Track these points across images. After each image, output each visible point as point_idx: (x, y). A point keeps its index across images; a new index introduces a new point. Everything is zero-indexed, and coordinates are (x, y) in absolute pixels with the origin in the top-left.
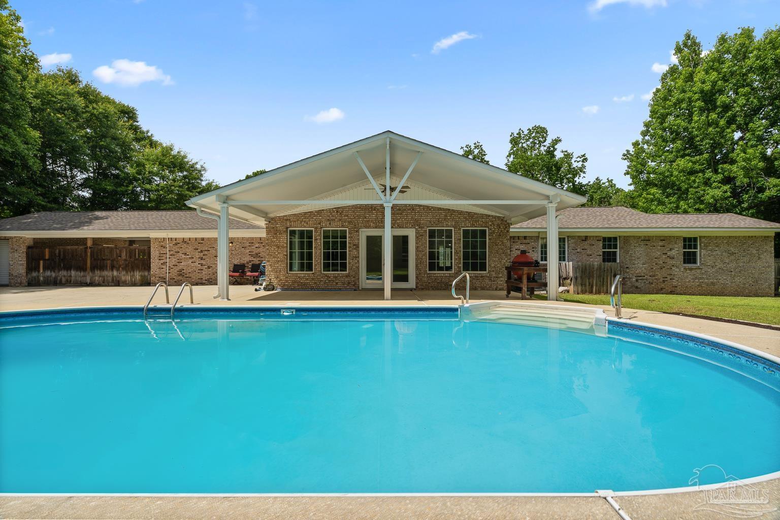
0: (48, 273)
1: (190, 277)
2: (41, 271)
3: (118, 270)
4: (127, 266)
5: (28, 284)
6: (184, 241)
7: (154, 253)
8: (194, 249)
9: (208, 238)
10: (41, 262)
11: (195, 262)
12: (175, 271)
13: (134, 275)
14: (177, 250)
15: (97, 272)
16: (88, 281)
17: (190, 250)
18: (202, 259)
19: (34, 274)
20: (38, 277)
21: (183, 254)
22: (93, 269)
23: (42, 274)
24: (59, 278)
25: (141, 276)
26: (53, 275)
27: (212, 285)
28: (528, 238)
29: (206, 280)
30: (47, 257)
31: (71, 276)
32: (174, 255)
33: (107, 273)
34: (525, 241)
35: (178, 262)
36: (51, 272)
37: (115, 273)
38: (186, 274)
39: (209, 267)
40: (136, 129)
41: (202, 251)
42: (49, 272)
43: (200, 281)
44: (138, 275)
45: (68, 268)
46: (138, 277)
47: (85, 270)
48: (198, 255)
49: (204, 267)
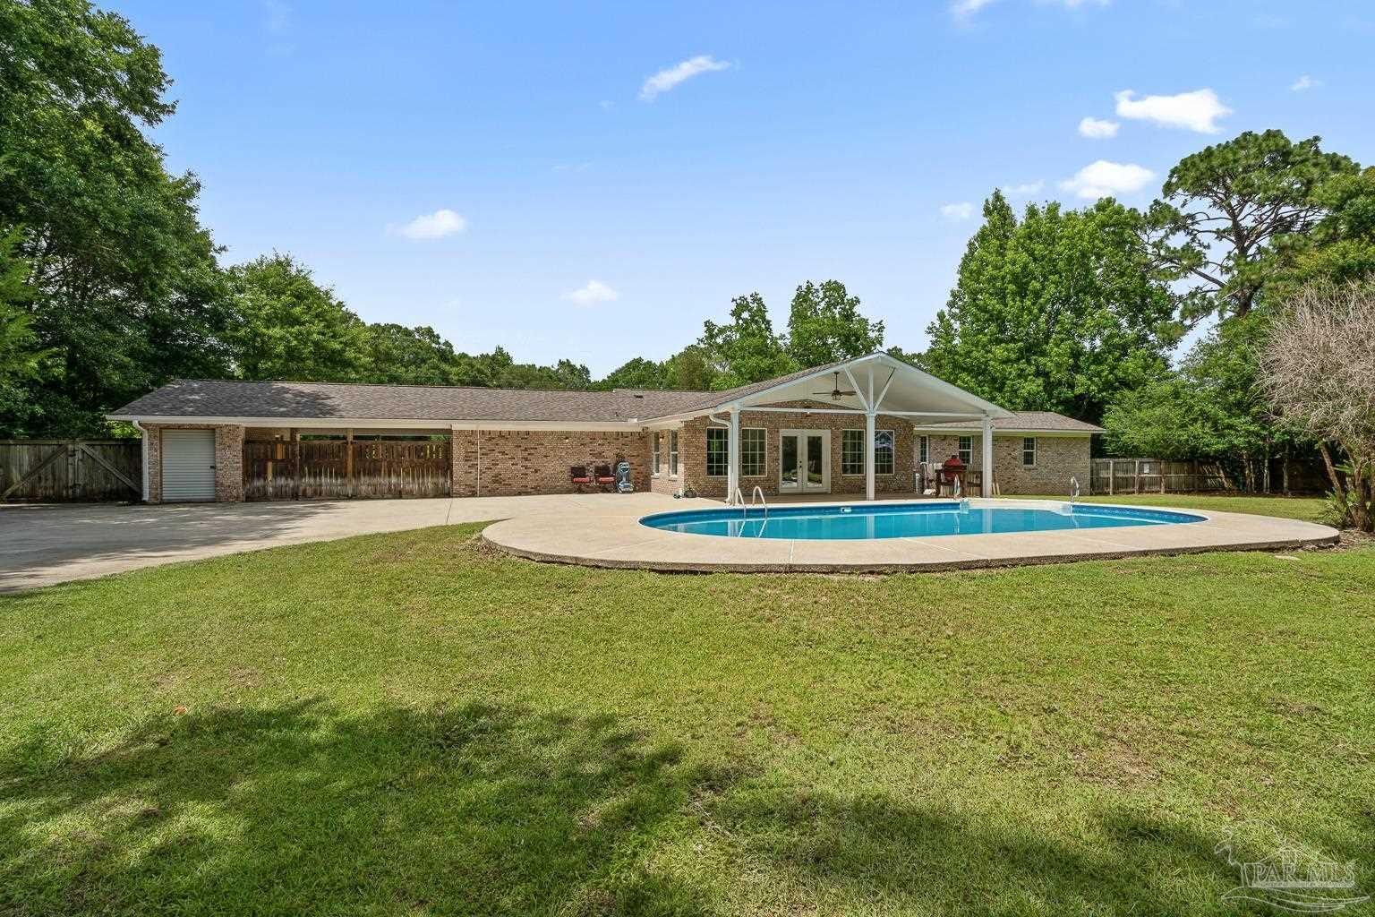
0: (282, 481)
1: (511, 485)
2: (270, 478)
3: (398, 475)
5: (247, 498)
6: (501, 435)
7: (458, 452)
8: (516, 447)
9: (536, 432)
10: (270, 465)
11: (517, 464)
12: (489, 476)
13: (423, 482)
14: (492, 447)
15: (365, 479)
16: (350, 492)
17: (509, 447)
18: (526, 459)
19: (258, 483)
20: (264, 487)
21: (499, 452)
22: (356, 474)
23: (271, 483)
24: (301, 488)
25: (436, 482)
26: (291, 483)
29: (532, 488)
31: (321, 485)
32: (486, 454)
33: (382, 481)
35: (493, 464)
36: (287, 479)
37: (394, 480)
38: (505, 481)
39: (536, 471)
41: (526, 450)
42: (283, 479)
43: (524, 489)
44: (429, 482)
45: (316, 473)
46: (430, 486)
47: (344, 476)
48: (520, 454)
49: (529, 472)
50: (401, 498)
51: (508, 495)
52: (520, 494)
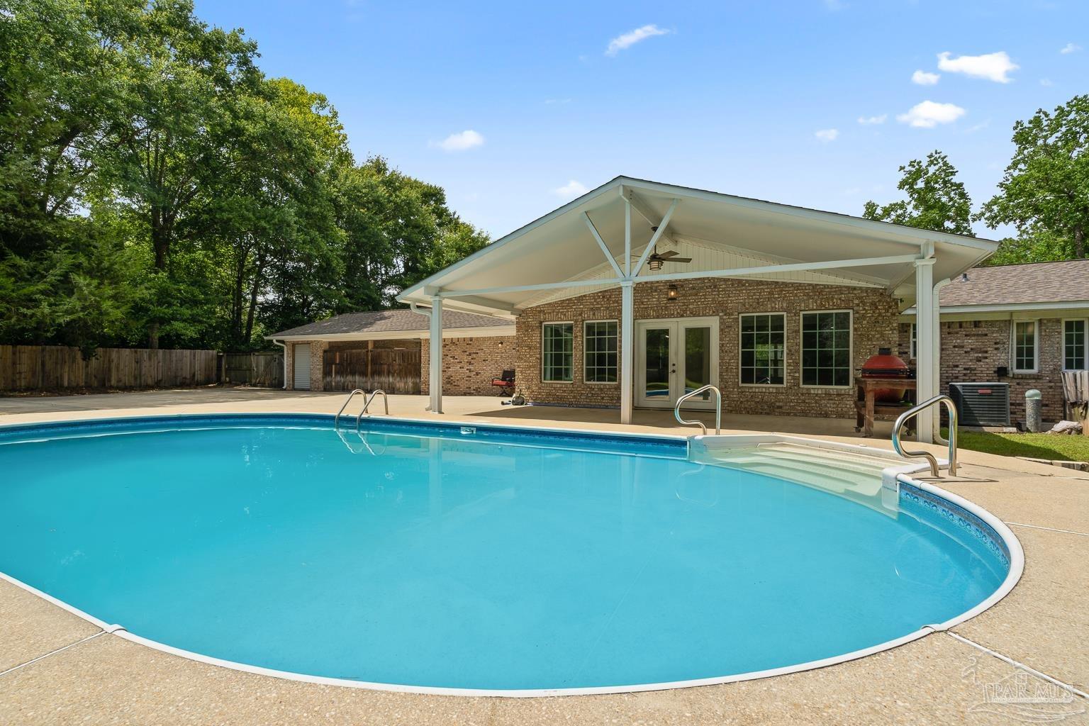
0: (338, 378)
1: (459, 386)
2: (334, 376)
3: (393, 376)
4: (401, 371)
5: (323, 388)
6: (452, 342)
7: (424, 357)
8: (463, 352)
9: (477, 338)
10: (334, 366)
11: (463, 368)
13: (407, 382)
15: (376, 378)
16: (369, 387)
17: (458, 352)
18: (470, 363)
19: (328, 379)
20: (331, 382)
21: (450, 358)
22: (372, 374)
23: (335, 379)
24: (346, 384)
25: (413, 383)
26: (342, 379)
27: (480, 395)
28: (983, 324)
29: (474, 390)
30: (338, 362)
31: (355, 382)
33: (385, 381)
34: (974, 330)
35: (447, 368)
36: (341, 377)
37: (391, 380)
38: (454, 382)
39: (477, 374)
40: (441, 213)
41: (470, 354)
43: (468, 391)
44: (410, 382)
45: (353, 373)
46: (411, 385)
47: (366, 376)
48: (466, 358)
49: (472, 374)
50: (394, 393)
51: (457, 395)
52: (465, 394)
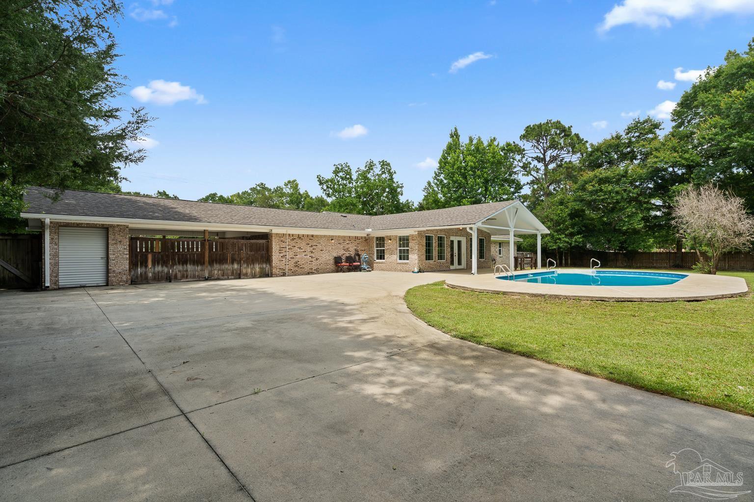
0: (159, 268)
1: (304, 268)
2: (150, 265)
3: (239, 263)
5: (132, 282)
6: (299, 237)
7: (275, 246)
8: (307, 244)
9: (316, 235)
10: (150, 257)
11: (307, 255)
13: (254, 267)
14: (294, 244)
15: (217, 266)
16: (207, 275)
17: (303, 244)
18: (312, 252)
19: (140, 270)
20: (146, 273)
21: (298, 248)
22: (211, 263)
24: (173, 273)
25: (260, 268)
26: (166, 270)
27: (319, 273)
29: (315, 270)
30: (157, 250)
31: (187, 271)
32: (291, 249)
33: (227, 267)
35: (295, 255)
36: (162, 266)
37: (236, 266)
38: (301, 265)
39: (317, 259)
41: (312, 246)
42: (160, 266)
43: (311, 271)
44: (257, 268)
45: (183, 263)
46: (258, 270)
47: (203, 264)
48: (309, 249)
49: (313, 260)
51: (302, 275)
52: (308, 274)
